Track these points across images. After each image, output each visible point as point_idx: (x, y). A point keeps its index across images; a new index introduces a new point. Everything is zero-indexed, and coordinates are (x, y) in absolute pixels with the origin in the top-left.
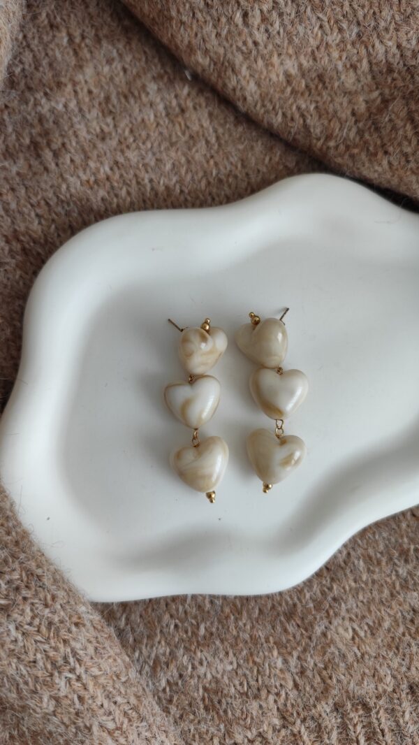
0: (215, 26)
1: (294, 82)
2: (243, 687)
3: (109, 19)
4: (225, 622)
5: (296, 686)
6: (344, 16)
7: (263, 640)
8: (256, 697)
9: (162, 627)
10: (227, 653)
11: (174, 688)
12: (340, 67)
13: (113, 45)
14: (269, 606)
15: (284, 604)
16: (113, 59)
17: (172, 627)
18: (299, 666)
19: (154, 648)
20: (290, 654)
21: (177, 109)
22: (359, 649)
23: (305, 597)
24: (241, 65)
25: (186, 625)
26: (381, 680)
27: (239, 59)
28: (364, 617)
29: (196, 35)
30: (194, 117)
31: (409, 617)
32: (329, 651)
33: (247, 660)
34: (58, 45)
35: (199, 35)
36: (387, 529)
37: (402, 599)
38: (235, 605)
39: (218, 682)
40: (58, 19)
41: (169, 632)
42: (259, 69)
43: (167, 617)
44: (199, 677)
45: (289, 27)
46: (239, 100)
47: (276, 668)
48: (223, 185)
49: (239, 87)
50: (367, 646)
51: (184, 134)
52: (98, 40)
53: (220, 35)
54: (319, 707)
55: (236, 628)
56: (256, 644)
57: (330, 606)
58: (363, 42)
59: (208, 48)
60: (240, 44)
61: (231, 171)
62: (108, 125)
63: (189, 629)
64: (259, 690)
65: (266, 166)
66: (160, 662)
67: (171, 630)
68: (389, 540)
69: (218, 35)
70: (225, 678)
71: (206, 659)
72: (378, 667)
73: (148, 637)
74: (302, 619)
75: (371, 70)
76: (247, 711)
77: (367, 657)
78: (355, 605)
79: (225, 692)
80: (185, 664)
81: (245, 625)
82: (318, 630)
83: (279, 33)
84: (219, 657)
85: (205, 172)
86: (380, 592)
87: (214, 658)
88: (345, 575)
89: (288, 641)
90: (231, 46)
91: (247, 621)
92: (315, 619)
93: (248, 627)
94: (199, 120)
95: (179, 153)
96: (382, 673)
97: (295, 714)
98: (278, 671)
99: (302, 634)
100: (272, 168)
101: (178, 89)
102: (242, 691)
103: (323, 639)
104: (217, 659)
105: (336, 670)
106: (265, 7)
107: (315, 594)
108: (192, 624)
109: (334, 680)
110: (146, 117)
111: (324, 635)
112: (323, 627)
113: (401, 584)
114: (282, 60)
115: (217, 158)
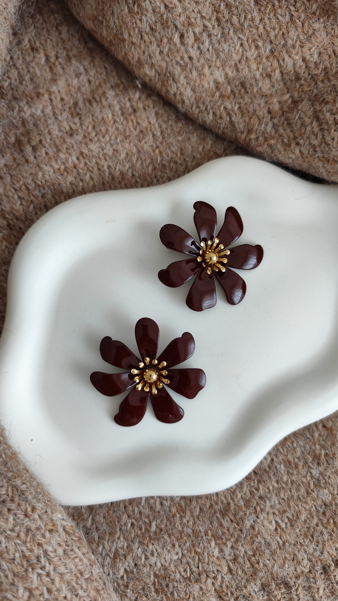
0: (158, 46)
1: (222, 88)
2: (186, 573)
3: (77, 43)
4: (172, 519)
5: (230, 570)
6: (259, 36)
7: (203, 534)
8: (197, 581)
9: (121, 525)
10: (174, 546)
11: (130, 575)
12: (258, 77)
13: (81, 63)
14: (208, 505)
15: (220, 503)
16: (80, 74)
17: (129, 525)
18: (233, 554)
19: (115, 543)
20: (225, 544)
21: (131, 110)
22: (281, 538)
23: (237, 496)
24: (179, 75)
25: (140, 523)
26: (299, 563)
27: (177, 70)
28: (285, 511)
29: (144, 52)
30: (144, 115)
31: (321, 510)
32: (257, 540)
33: (190, 551)
34: (37, 64)
35: (146, 53)
36: (303, 439)
37: (315, 496)
38: (180, 505)
39: (166, 569)
40: (38, 43)
41: (127, 530)
42: (194, 78)
43: (125, 517)
44: (151, 566)
45: (216, 45)
46: (179, 103)
47: (213, 556)
48: (166, 169)
49: (179, 92)
50: (288, 536)
51: (135, 129)
52: (69, 59)
53: (163, 52)
54: (249, 588)
55: (181, 524)
56: (198, 537)
57: (257, 504)
58: (275, 57)
59: (153, 62)
60: (178, 59)
61: (172, 158)
62: (75, 124)
63: (143, 527)
64: (199, 575)
65: (200, 153)
66: (118, 554)
67: (128, 528)
68: (305, 447)
69: (161, 52)
70: (172, 565)
71: (157, 551)
72: (296, 552)
73: (110, 534)
74: (235, 515)
75: (283, 79)
76: (190, 592)
77: (287, 544)
78: (277, 502)
79: (172, 577)
80: (139, 555)
81: (188, 521)
82: (248, 523)
83: (208, 50)
84: (167, 549)
85: (152, 159)
86: (298, 490)
87: (163, 549)
88: (270, 478)
89: (224, 533)
90: (172, 60)
91: (190, 518)
92: (245, 514)
93: (191, 523)
94: (148, 118)
95: (132, 144)
96: (300, 557)
97: (229, 595)
98: (215, 559)
99: (235, 528)
100: (205, 154)
101: (131, 94)
102: (185, 577)
103: (252, 531)
104: (165, 550)
105: (262, 556)
106: (197, 30)
107: (245, 494)
108: (146, 522)
109: (261, 565)
110: (105, 116)
111: (253, 527)
112: (252, 521)
113: (314, 484)
114: (212, 71)
115: (162, 149)
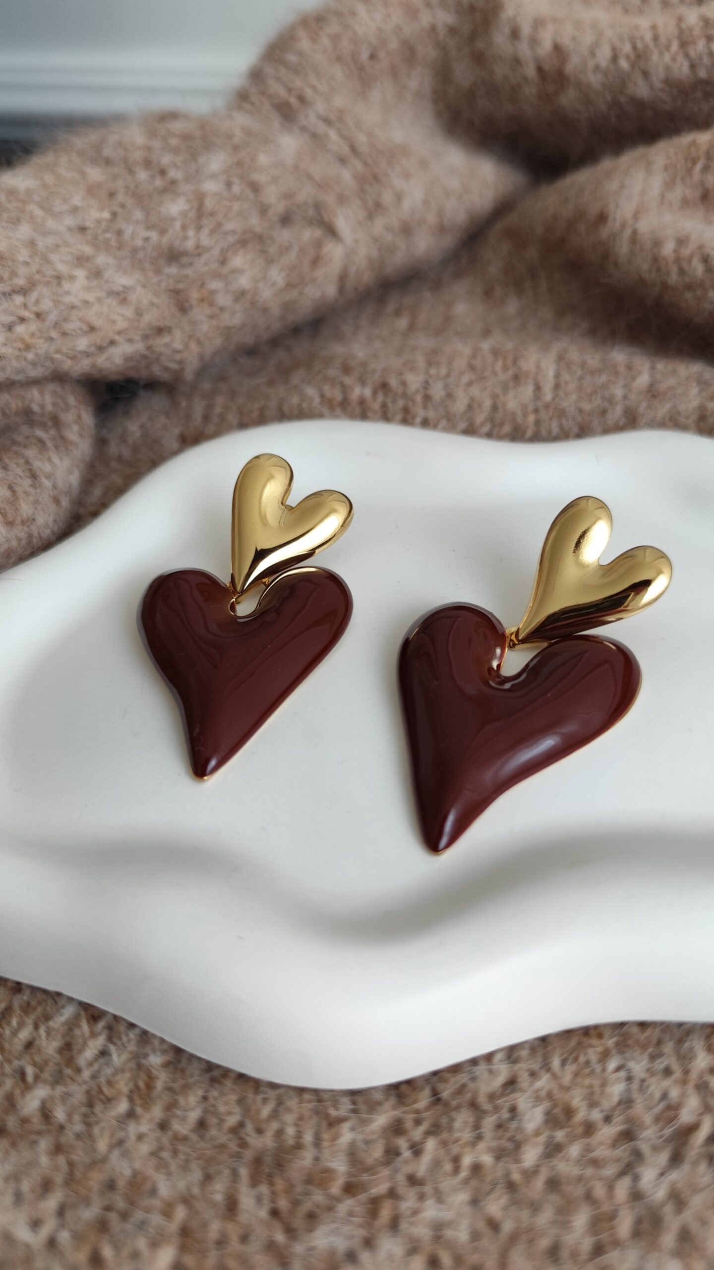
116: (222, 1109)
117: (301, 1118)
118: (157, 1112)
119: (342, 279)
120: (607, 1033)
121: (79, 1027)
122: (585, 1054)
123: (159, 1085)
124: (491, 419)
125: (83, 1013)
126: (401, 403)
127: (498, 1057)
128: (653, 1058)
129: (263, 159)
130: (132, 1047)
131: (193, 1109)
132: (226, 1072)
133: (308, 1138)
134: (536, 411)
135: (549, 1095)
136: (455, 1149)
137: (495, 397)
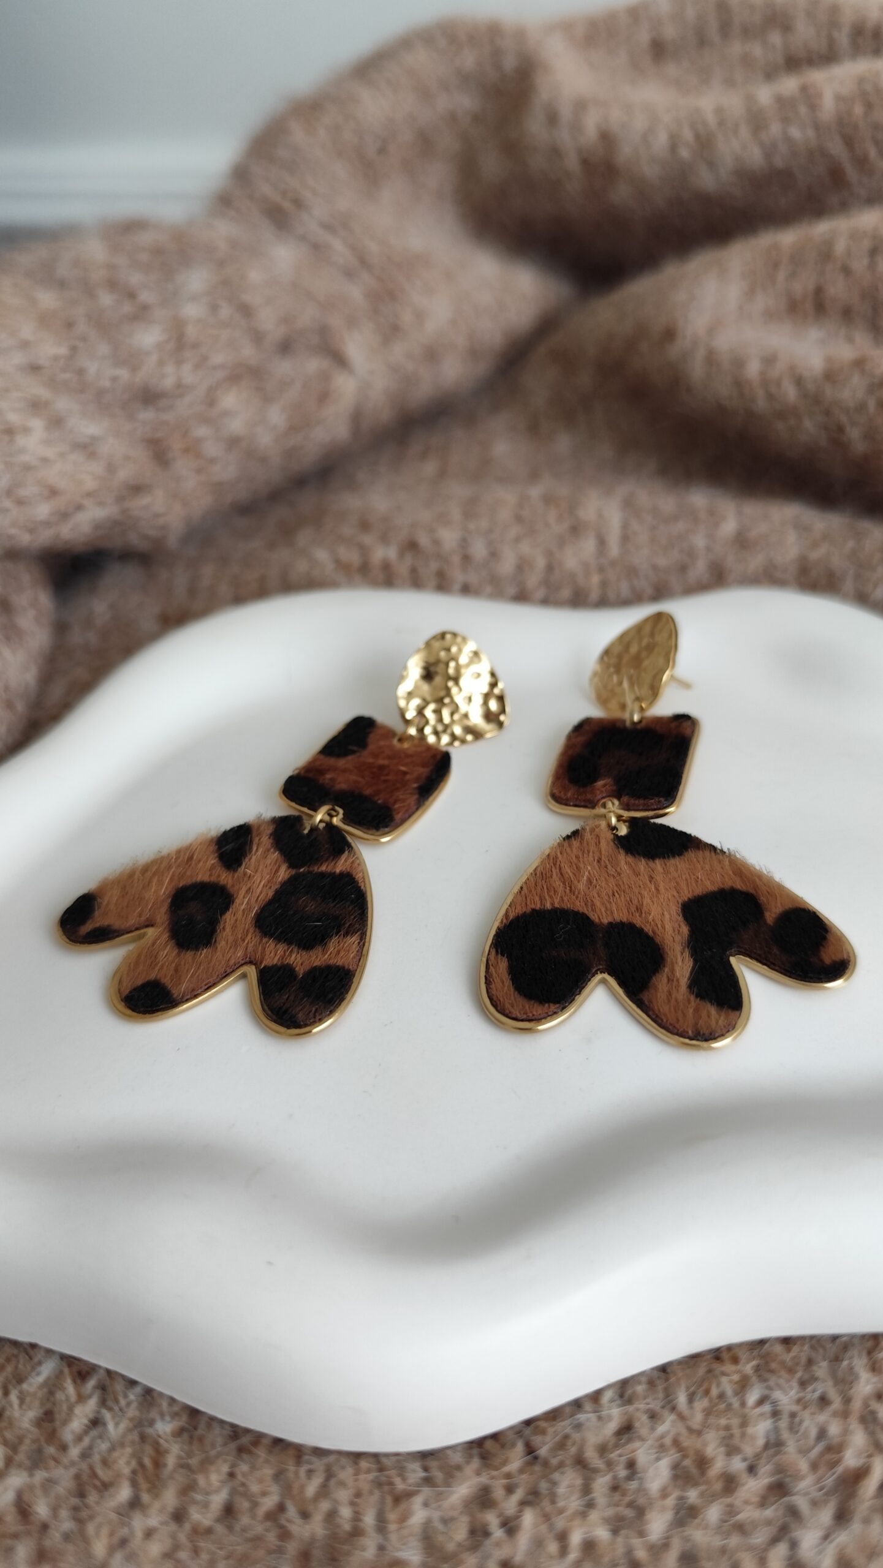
116: (255, 1488)
117: (358, 1495)
118: (170, 1498)
119: (357, 417)
120: (743, 1356)
121: (63, 1389)
122: (718, 1385)
123: (171, 1461)
124: (546, 582)
125: (66, 1370)
126: (434, 566)
127: (608, 1396)
128: (803, 1384)
129: (255, 276)
130: (132, 1412)
131: (217, 1491)
132: (258, 1438)
133: (369, 1519)
134: (601, 569)
135: (676, 1442)
136: (560, 1523)
137: (549, 554)
